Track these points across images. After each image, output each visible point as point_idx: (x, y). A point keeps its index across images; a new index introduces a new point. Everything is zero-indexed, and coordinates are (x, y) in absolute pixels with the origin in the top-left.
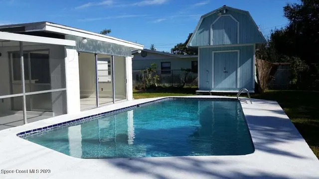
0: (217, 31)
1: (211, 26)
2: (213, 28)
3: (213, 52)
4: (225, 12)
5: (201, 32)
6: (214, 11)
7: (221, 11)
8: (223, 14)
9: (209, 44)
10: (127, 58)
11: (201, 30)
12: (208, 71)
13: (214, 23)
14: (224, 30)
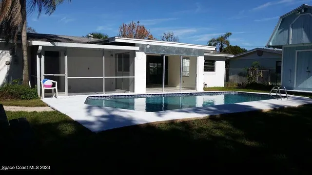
0: (296, 30)
1: (291, 25)
2: (292, 28)
3: (297, 51)
4: (303, 11)
5: (281, 32)
6: (292, 12)
7: (299, 10)
8: (301, 13)
9: (288, 43)
10: (198, 57)
11: (281, 30)
12: (290, 70)
13: (293, 22)
14: (303, 29)
